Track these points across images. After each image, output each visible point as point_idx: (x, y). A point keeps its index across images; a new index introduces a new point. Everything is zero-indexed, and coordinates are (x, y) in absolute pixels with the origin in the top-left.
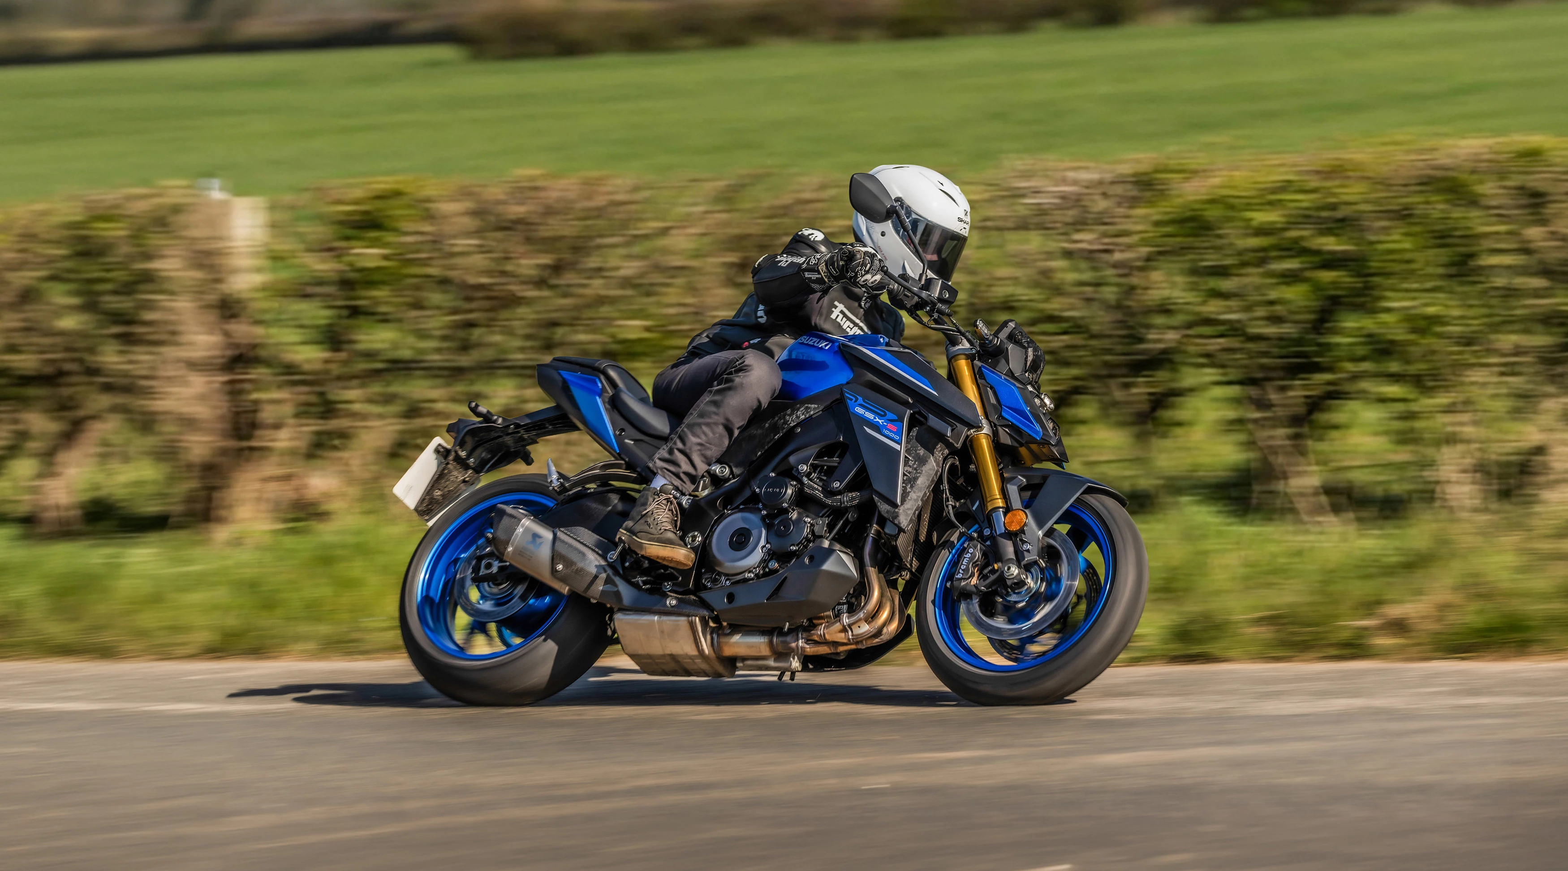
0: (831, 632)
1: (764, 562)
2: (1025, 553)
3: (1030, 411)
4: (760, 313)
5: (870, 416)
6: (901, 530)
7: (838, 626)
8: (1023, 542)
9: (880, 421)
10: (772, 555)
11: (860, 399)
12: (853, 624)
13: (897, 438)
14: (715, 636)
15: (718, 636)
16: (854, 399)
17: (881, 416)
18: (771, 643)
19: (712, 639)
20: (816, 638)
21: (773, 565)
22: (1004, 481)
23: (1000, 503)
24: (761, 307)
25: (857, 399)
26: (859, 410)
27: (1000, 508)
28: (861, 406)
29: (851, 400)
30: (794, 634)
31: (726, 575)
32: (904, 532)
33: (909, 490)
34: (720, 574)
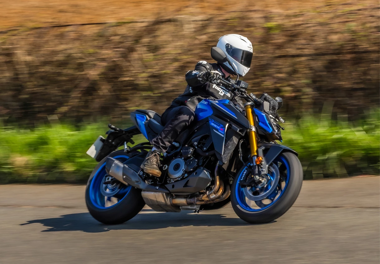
0: (204, 197)
1: (183, 175)
2: (262, 172)
3: (269, 123)
4: (190, 90)
5: (215, 126)
6: (224, 164)
7: (206, 195)
8: (261, 168)
9: (218, 128)
10: (186, 172)
11: (213, 120)
12: (210, 194)
13: (223, 133)
14: (171, 199)
15: (172, 199)
16: (211, 120)
17: (219, 126)
18: (187, 201)
19: (170, 200)
20: (200, 199)
21: (186, 175)
22: (258, 147)
23: (256, 154)
24: (191, 88)
25: (212, 120)
26: (213, 124)
27: (255, 155)
28: (213, 123)
29: (210, 121)
30: (194, 198)
31: (173, 179)
32: (225, 164)
33: (226, 150)
34: (171, 178)
